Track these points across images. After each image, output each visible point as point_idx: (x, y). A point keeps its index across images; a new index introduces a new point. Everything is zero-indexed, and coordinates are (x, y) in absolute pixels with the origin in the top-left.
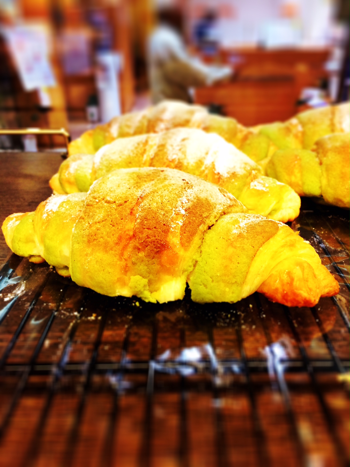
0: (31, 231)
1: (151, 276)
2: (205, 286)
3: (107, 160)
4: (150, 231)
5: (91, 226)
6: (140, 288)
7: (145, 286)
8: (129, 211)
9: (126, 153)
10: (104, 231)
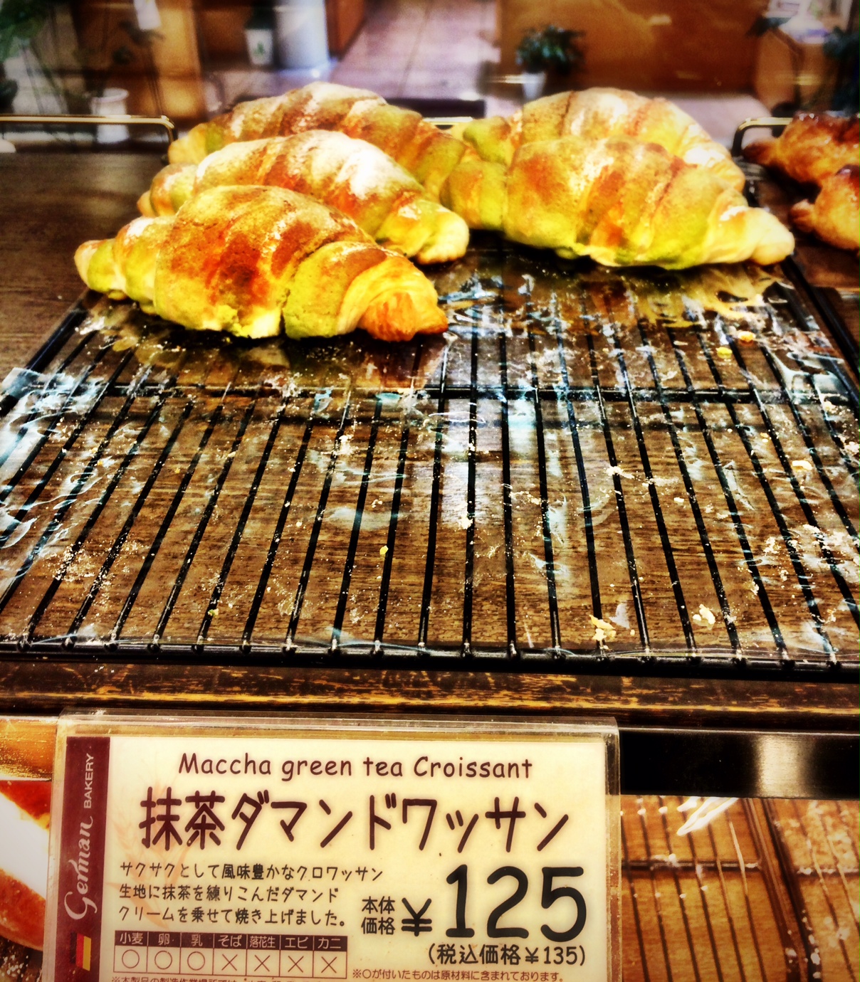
0: (110, 260)
1: (241, 307)
2: (298, 317)
3: (212, 174)
4: (238, 256)
5: (175, 250)
6: (229, 319)
7: (234, 318)
8: (217, 234)
9: (237, 164)
10: (190, 255)
